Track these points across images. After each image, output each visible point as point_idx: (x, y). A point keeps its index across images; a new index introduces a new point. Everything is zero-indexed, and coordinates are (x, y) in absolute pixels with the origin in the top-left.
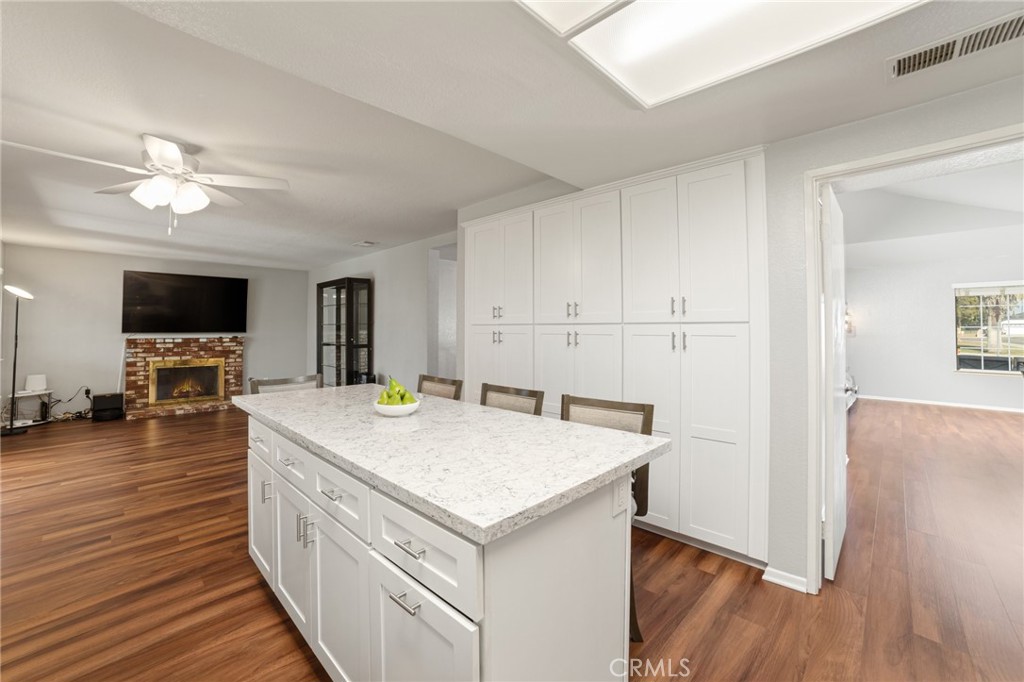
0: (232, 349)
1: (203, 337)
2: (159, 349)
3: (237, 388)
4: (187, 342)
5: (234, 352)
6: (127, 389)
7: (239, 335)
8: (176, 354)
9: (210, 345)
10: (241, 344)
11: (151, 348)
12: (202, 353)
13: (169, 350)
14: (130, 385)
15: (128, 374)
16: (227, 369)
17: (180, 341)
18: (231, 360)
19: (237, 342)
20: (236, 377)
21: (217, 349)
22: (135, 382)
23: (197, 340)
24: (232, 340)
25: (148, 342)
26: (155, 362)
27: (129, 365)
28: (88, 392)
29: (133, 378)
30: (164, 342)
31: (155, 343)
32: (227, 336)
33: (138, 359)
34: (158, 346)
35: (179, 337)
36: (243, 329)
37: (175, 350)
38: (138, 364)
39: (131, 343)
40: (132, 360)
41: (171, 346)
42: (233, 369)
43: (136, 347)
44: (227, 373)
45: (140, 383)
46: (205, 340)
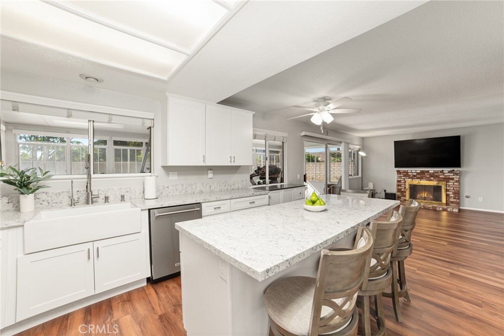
0: (451, 177)
1: (432, 170)
2: (410, 175)
3: (455, 200)
4: (422, 172)
5: (452, 179)
6: (398, 192)
7: (456, 169)
8: (418, 178)
9: (436, 174)
10: (457, 174)
11: (406, 175)
12: (432, 178)
13: (414, 176)
14: (399, 190)
15: (398, 185)
16: (448, 188)
17: (419, 172)
18: (450, 184)
19: (454, 173)
20: (454, 193)
21: (440, 176)
22: (401, 189)
23: (428, 172)
24: (450, 172)
25: (404, 172)
26: (409, 181)
27: (398, 181)
28: (385, 191)
29: (400, 187)
30: (412, 172)
31: (408, 173)
32: (446, 170)
33: (402, 179)
34: (409, 174)
35: (419, 170)
36: (459, 166)
37: (418, 176)
38: (402, 182)
39: (398, 172)
40: (399, 179)
41: (415, 174)
42: (452, 188)
43: (400, 174)
44: (447, 190)
45: (403, 190)
46: (433, 172)
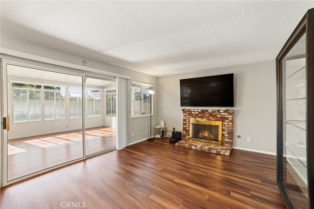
0: (226, 116)
1: (210, 109)
2: (193, 114)
3: (229, 140)
4: (203, 111)
5: (227, 119)
6: (184, 130)
7: (230, 108)
8: (200, 117)
9: (214, 114)
10: (231, 114)
11: (190, 113)
12: (211, 118)
13: (197, 115)
14: (185, 129)
15: (184, 124)
16: (224, 128)
17: (200, 111)
18: (226, 123)
19: (228, 113)
20: (228, 133)
21: (218, 116)
22: (186, 128)
23: (207, 111)
24: (225, 111)
25: (188, 111)
26: (192, 120)
27: (184, 120)
28: (174, 129)
29: (185, 126)
30: (194, 111)
31: (191, 112)
32: (222, 109)
33: (187, 118)
34: (193, 113)
35: (200, 109)
36: (232, 105)
37: (199, 115)
38: (187, 120)
39: (183, 110)
40: (185, 118)
41: (197, 113)
42: (227, 128)
43: (185, 113)
44: (223, 130)
45: (187, 129)
46: (211, 111)
